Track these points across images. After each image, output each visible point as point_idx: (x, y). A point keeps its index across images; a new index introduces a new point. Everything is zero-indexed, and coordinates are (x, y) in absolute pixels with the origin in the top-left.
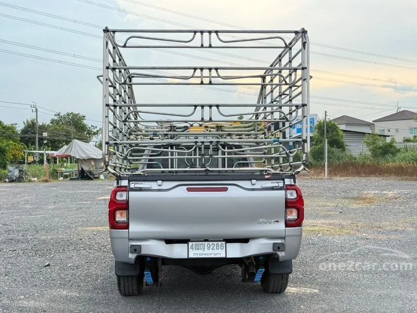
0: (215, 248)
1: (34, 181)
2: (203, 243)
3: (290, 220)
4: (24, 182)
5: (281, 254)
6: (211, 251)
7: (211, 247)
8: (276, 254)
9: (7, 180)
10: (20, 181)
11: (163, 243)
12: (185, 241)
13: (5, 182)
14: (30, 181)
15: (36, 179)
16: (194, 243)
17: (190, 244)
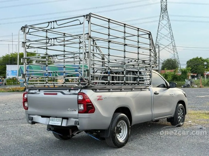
0: (58, 121)
1: (195, 87)
2: (55, 118)
3: (81, 110)
4: (190, 87)
5: (78, 126)
6: (56, 122)
7: (57, 120)
8: (77, 126)
9: (182, 86)
10: (188, 87)
11: (40, 117)
12: (48, 117)
13: (182, 87)
14: (193, 87)
15: (196, 86)
16: (52, 118)
17: (51, 118)
